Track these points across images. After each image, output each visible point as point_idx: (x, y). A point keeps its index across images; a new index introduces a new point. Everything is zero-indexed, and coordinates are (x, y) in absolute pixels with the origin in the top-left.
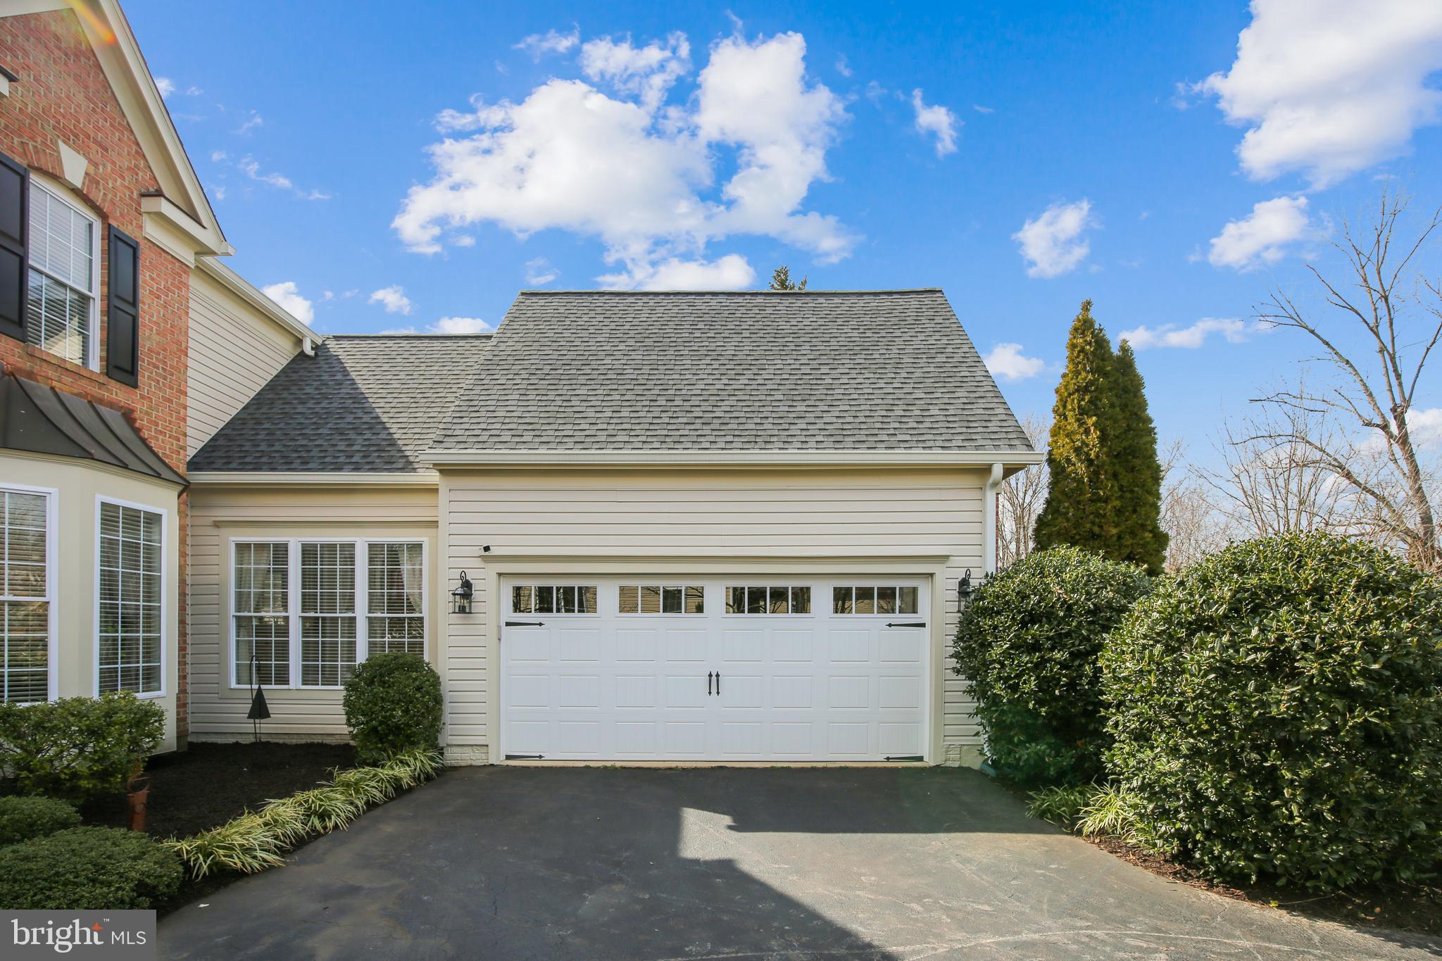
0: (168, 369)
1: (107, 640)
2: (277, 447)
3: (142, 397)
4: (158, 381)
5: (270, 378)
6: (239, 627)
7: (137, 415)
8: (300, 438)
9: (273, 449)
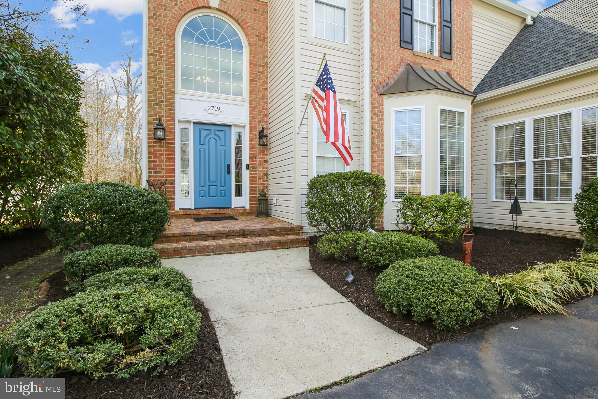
0: (464, 48)
1: (443, 173)
2: (517, 71)
3: (454, 64)
4: (460, 55)
5: (508, 44)
6: (496, 170)
7: (452, 72)
8: (530, 63)
9: (515, 73)
